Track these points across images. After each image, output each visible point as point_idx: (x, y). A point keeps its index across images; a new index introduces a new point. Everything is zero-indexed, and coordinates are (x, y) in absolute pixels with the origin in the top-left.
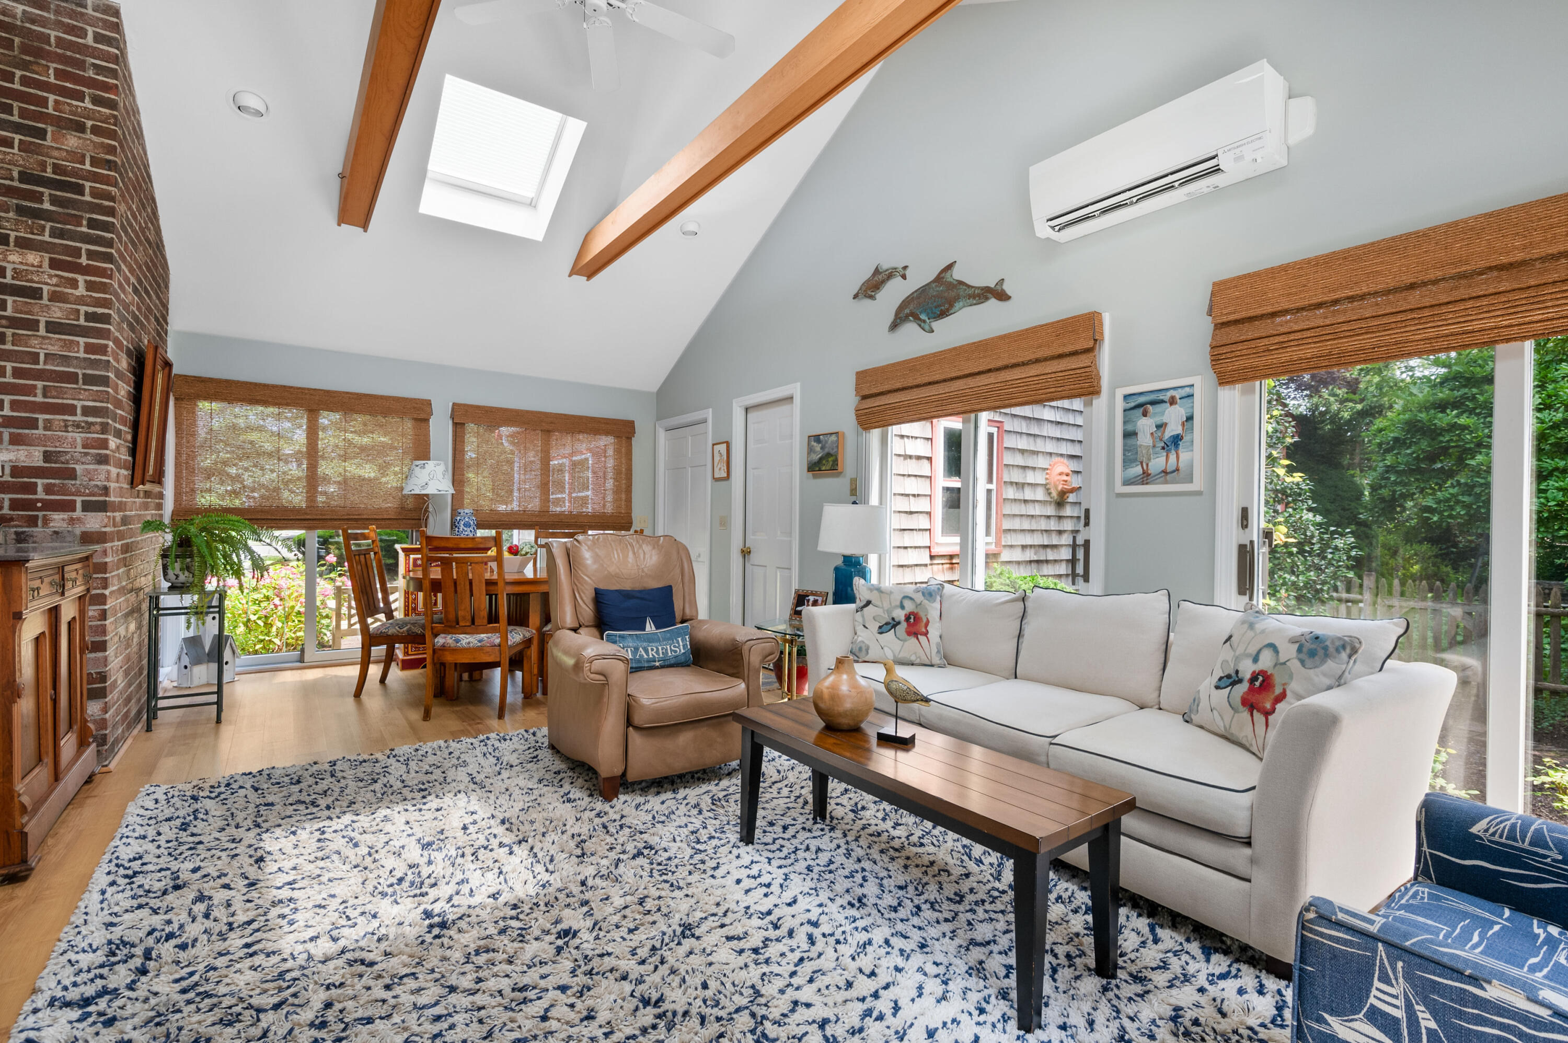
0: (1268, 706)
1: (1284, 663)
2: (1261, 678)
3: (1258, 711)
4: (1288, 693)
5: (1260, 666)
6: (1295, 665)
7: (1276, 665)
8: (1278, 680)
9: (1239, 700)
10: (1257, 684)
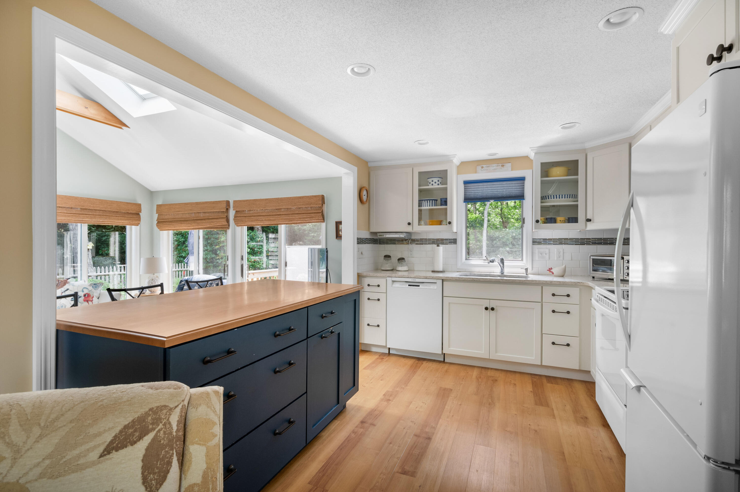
0: (91, 299)
1: (91, 291)
2: (87, 295)
3: (90, 301)
4: (94, 296)
5: (85, 293)
6: (93, 290)
7: (89, 291)
8: (91, 294)
9: (83, 301)
10: (87, 296)
